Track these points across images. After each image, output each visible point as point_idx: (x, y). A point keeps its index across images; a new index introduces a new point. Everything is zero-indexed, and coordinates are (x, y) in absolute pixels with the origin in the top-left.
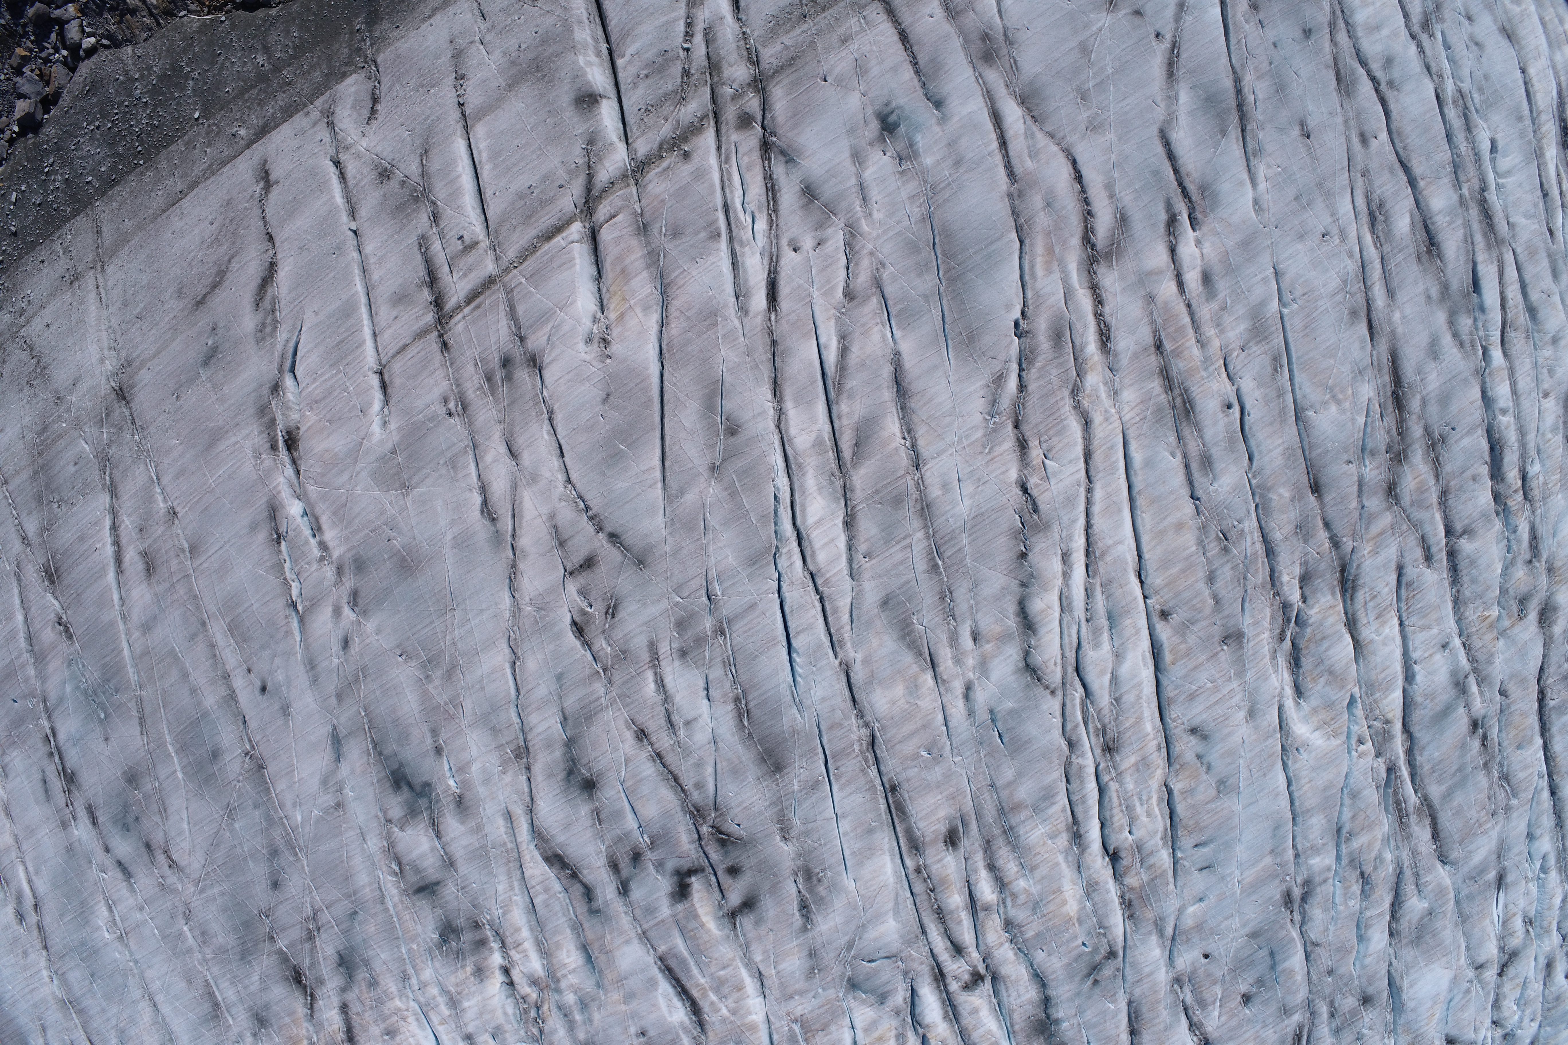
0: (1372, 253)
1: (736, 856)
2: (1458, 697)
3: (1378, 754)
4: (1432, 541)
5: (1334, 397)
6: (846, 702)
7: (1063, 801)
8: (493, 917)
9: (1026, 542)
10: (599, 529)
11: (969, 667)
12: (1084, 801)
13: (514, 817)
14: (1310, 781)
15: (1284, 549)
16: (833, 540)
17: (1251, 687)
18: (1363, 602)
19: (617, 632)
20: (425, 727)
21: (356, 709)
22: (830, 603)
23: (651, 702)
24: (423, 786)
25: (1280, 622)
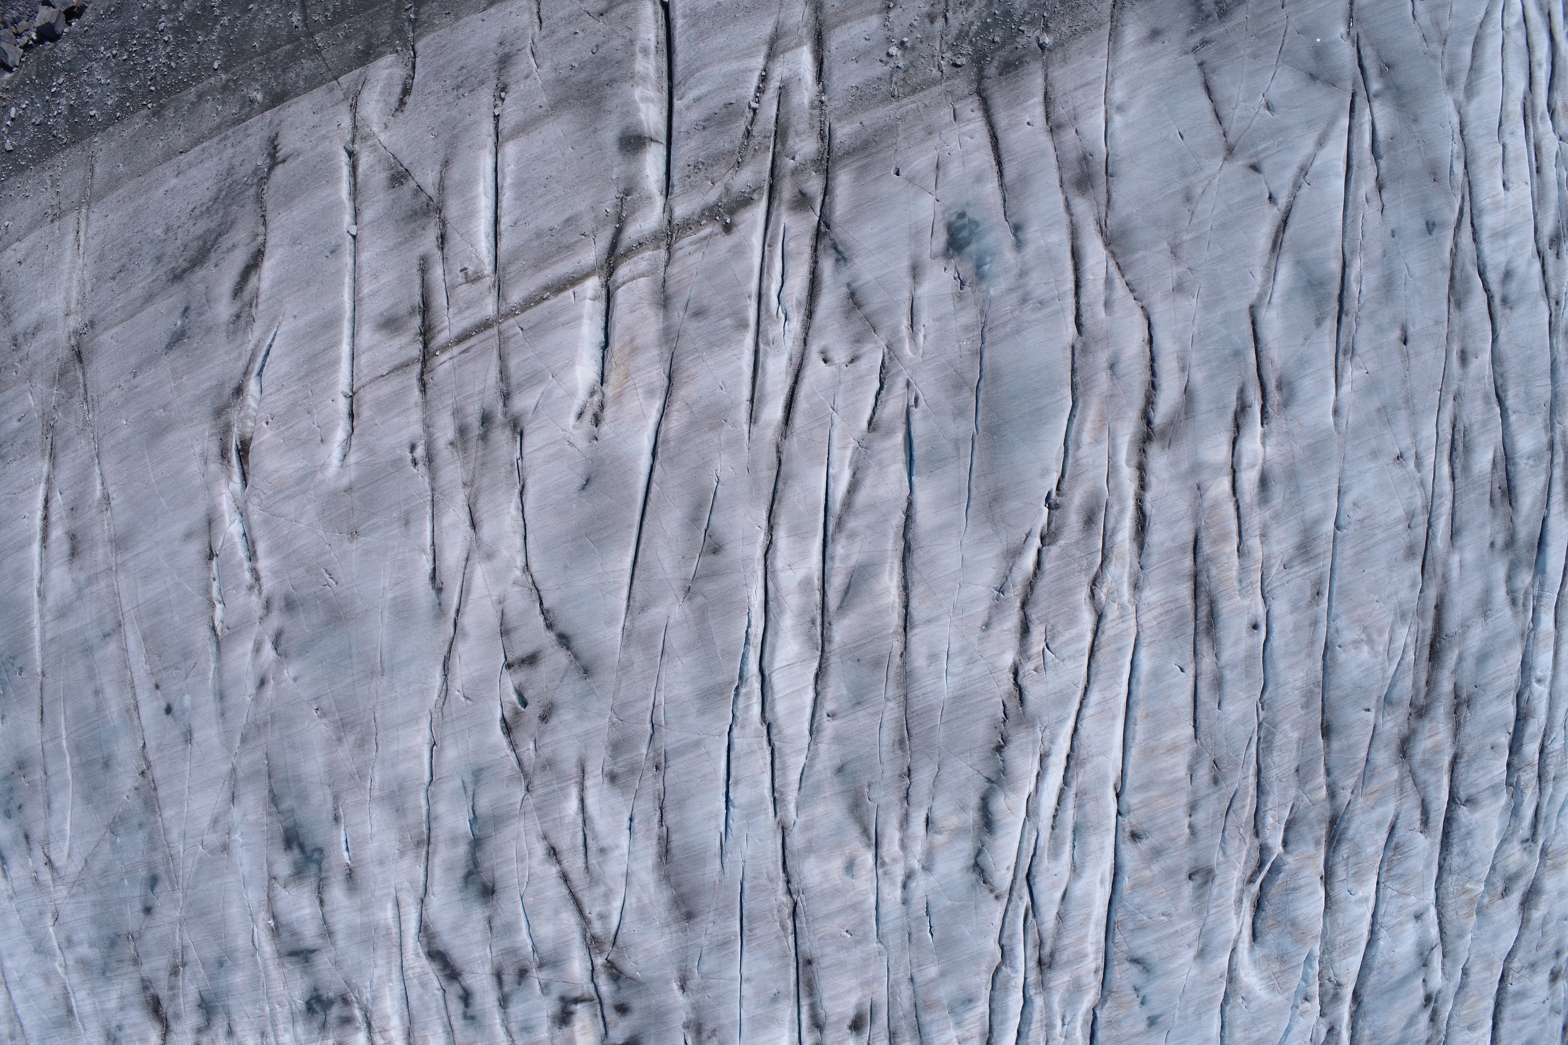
0: (1446, 486)
1: (626, 995)
2: (1419, 968)
3: (1322, 1014)
4: (1433, 807)
5: (1369, 636)
6: (775, 864)
7: (982, 1007)
8: (364, 998)
9: (1005, 735)
10: (549, 626)
11: (915, 856)
12: (1005, 1012)
13: (402, 904)
14: (1245, 1030)
15: (1275, 789)
16: (798, 691)
17: (1208, 927)
18: (1345, 856)
19: (547, 739)
20: (328, 791)
21: (259, 754)
22: (780, 757)
23: (568, 820)
24: (315, 850)
25: (1254, 864)
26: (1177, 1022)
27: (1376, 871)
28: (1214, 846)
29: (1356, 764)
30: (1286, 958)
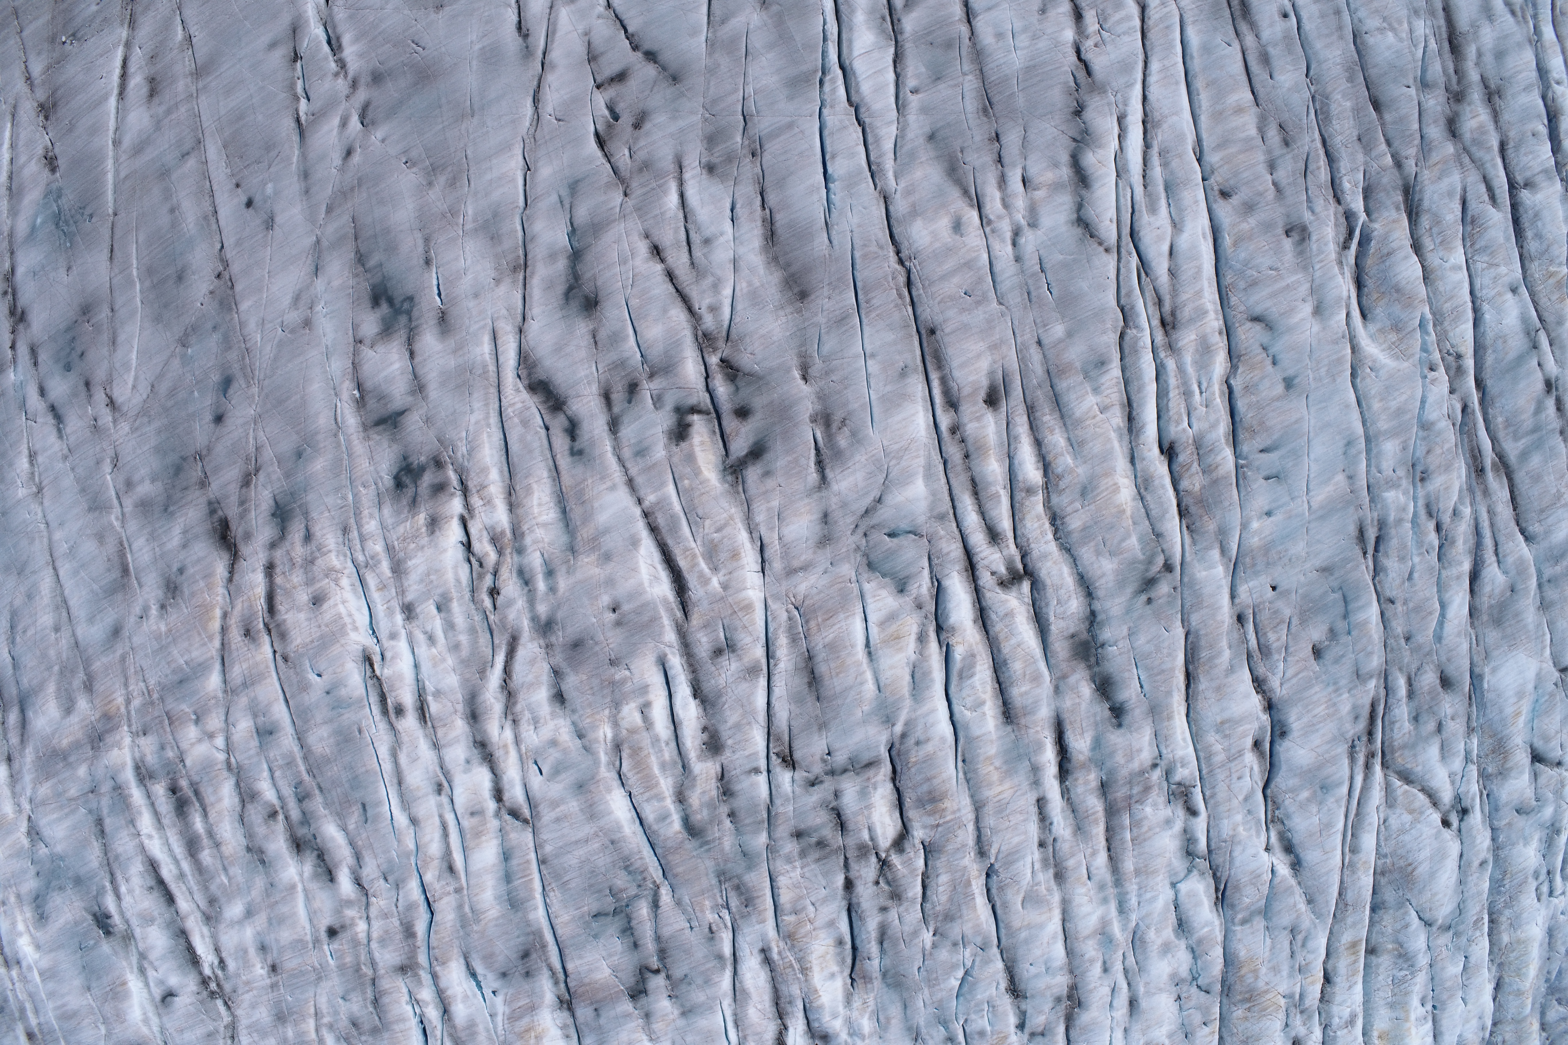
2: (1531, 349)
3: (1452, 389)
4: (1494, 182)
5: (1390, 24)
6: (884, 232)
7: (1115, 371)
8: (459, 454)
9: (1080, 101)
10: (635, 48)
11: (1018, 211)
12: (1140, 377)
13: (499, 335)
14: (1381, 400)
15: (1344, 155)
16: (879, 71)
17: (1317, 282)
18: (1428, 227)
19: (642, 143)
20: (418, 235)
21: (346, 218)
22: (872, 132)
23: (668, 216)
24: (405, 300)
25: (1343, 230)
26: (1313, 385)
27: (1460, 242)
28: (1301, 203)
29: (1411, 135)
30: (1400, 325)
